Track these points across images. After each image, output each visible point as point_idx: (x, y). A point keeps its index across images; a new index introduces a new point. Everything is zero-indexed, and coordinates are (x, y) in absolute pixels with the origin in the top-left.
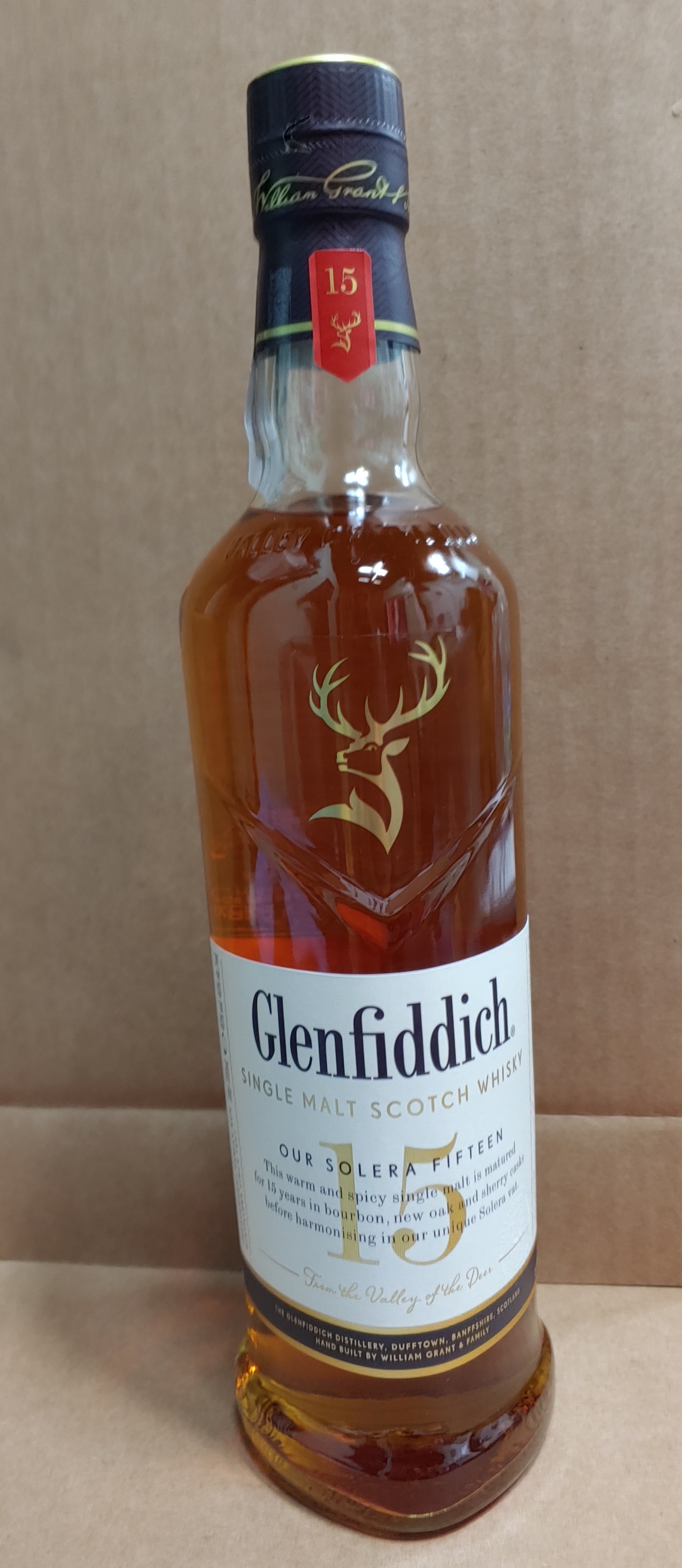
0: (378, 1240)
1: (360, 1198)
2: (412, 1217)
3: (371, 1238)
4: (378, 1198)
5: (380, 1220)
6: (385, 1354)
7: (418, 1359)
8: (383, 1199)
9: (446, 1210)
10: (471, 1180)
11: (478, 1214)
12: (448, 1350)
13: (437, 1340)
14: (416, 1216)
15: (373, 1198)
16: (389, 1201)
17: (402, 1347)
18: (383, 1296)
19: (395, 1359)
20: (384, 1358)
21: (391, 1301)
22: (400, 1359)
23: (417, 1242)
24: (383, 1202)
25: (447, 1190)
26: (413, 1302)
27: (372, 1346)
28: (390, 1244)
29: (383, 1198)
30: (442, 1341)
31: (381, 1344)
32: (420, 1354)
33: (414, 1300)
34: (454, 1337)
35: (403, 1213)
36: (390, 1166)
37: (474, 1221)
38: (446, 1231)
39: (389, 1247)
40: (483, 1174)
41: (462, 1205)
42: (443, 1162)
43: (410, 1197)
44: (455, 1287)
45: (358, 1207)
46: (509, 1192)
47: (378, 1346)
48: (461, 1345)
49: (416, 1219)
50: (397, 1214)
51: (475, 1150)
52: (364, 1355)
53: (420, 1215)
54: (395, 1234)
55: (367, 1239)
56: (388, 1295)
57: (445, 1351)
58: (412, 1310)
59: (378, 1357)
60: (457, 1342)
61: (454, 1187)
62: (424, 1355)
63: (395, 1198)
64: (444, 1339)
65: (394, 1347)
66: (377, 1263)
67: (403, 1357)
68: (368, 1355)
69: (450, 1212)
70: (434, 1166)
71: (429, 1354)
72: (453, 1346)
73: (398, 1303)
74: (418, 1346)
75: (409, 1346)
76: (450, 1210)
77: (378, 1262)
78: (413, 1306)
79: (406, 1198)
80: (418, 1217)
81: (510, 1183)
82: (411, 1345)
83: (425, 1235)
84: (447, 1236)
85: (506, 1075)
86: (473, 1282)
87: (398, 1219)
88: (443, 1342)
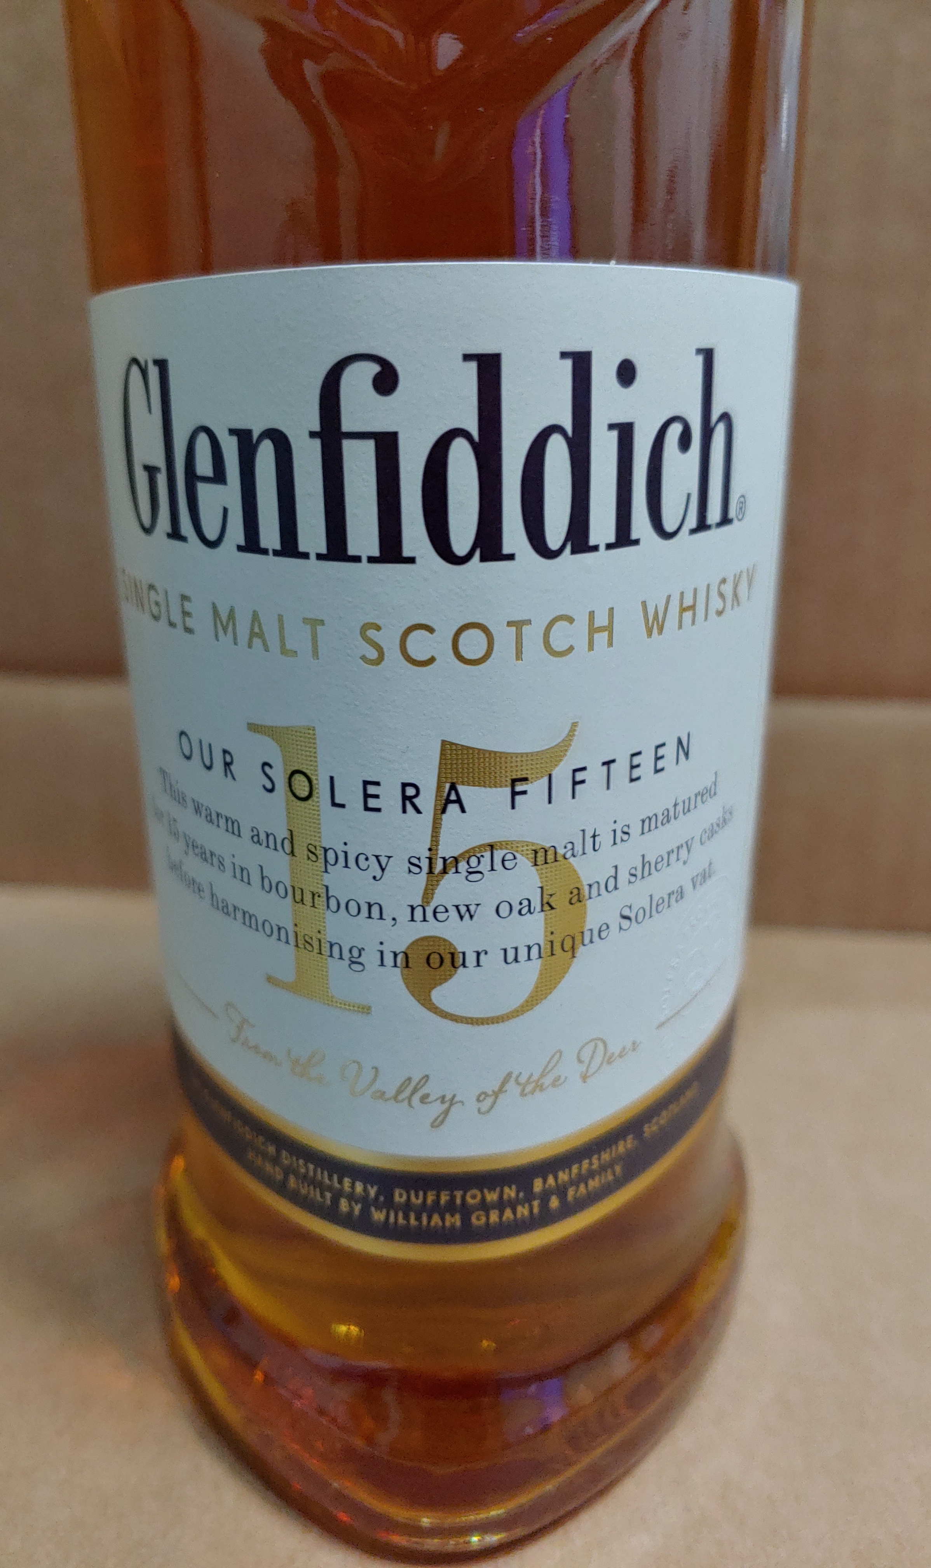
0: (370, 958)
1: (331, 856)
2: (453, 912)
3: (355, 953)
4: (373, 860)
5: (375, 911)
6: (379, 1208)
7: (453, 1226)
8: (384, 865)
9: (536, 904)
10: (605, 839)
11: (614, 921)
12: (523, 1211)
13: (498, 1190)
14: (463, 910)
15: (362, 858)
16: (397, 868)
17: (417, 1196)
18: (378, 1086)
19: (401, 1221)
20: (378, 1216)
21: (395, 1098)
22: (413, 1221)
23: (461, 970)
24: (383, 870)
25: (540, 859)
26: (447, 1105)
27: (353, 1186)
28: (398, 971)
29: (384, 861)
30: (510, 1192)
31: (372, 1187)
32: (458, 1217)
33: (449, 1102)
34: (538, 1185)
35: (428, 903)
36: (404, 785)
37: (603, 935)
38: (535, 951)
39: (394, 977)
40: (635, 830)
41: (577, 897)
42: (536, 788)
43: (451, 864)
44: (547, 1081)
45: (327, 879)
46: (693, 879)
47: (365, 1190)
48: (554, 1203)
49: (461, 917)
50: (417, 901)
51: (620, 769)
52: (335, 1201)
53: (472, 908)
54: (408, 948)
55: (346, 954)
56: (390, 1084)
57: (514, 1213)
58: (442, 1122)
59: (365, 1211)
60: (545, 1198)
61: (561, 851)
62: (466, 1219)
63: (413, 864)
64: (514, 1187)
65: (399, 1196)
66: (366, 1010)
67: (418, 1218)
68: (344, 1205)
69: (546, 908)
70: (514, 794)
71: (478, 1219)
72: (536, 1203)
73: (410, 1104)
74: (453, 1198)
75: (434, 1198)
76: (547, 905)
77: (369, 1008)
78: (447, 1112)
79: (439, 866)
80: (466, 912)
81: (699, 858)
82: (438, 1196)
83: (482, 956)
84: (536, 964)
85: (714, 611)
86: (591, 1070)
87: (419, 912)
88: (513, 1194)
